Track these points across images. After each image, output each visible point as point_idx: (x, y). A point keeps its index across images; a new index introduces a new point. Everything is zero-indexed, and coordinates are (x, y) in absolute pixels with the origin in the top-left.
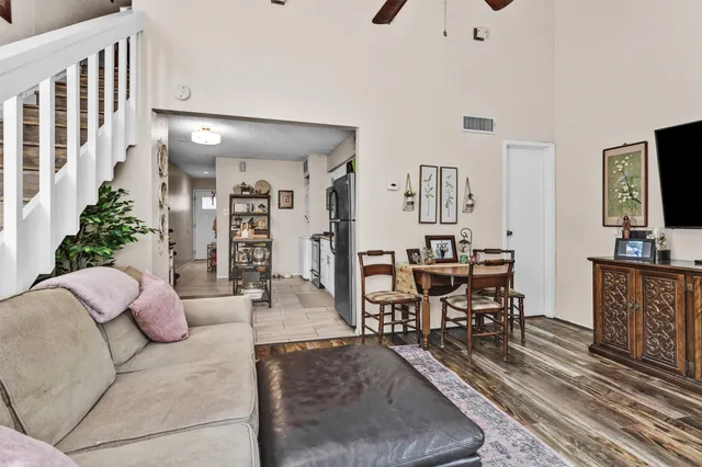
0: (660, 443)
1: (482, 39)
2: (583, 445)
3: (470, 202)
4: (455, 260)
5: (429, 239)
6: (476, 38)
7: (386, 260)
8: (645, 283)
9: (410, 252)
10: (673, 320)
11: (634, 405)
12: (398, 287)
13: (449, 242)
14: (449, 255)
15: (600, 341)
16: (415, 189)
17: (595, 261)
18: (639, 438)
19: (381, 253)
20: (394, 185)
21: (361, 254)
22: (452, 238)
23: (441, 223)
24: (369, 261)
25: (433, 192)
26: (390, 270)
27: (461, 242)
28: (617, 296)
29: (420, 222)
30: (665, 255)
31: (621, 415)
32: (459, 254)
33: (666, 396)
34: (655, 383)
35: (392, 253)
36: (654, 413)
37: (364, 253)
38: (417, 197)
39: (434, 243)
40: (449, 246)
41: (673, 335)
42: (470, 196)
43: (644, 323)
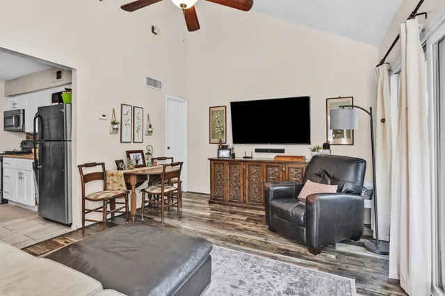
0: (246, 229)
1: (156, 34)
2: (226, 240)
3: (150, 130)
4: (144, 165)
5: (128, 153)
6: (153, 32)
7: (99, 169)
8: (230, 167)
9: (117, 162)
10: (239, 182)
11: (233, 219)
12: (109, 187)
13: (140, 154)
14: (141, 162)
15: (213, 197)
16: (118, 120)
17: (211, 160)
18: (240, 230)
19: (94, 165)
20: (104, 116)
21: (80, 167)
22: (141, 152)
23: (134, 142)
24: (86, 171)
25: (129, 122)
26: (102, 176)
27: (147, 154)
28: (220, 175)
29: (121, 142)
30: (233, 155)
31: (231, 224)
32: (146, 162)
33: (240, 213)
34: (234, 209)
35: (103, 164)
36: (240, 220)
37: (82, 166)
38: (119, 125)
39: (131, 155)
40: (141, 157)
41: (239, 188)
42: (150, 126)
43: (230, 186)
